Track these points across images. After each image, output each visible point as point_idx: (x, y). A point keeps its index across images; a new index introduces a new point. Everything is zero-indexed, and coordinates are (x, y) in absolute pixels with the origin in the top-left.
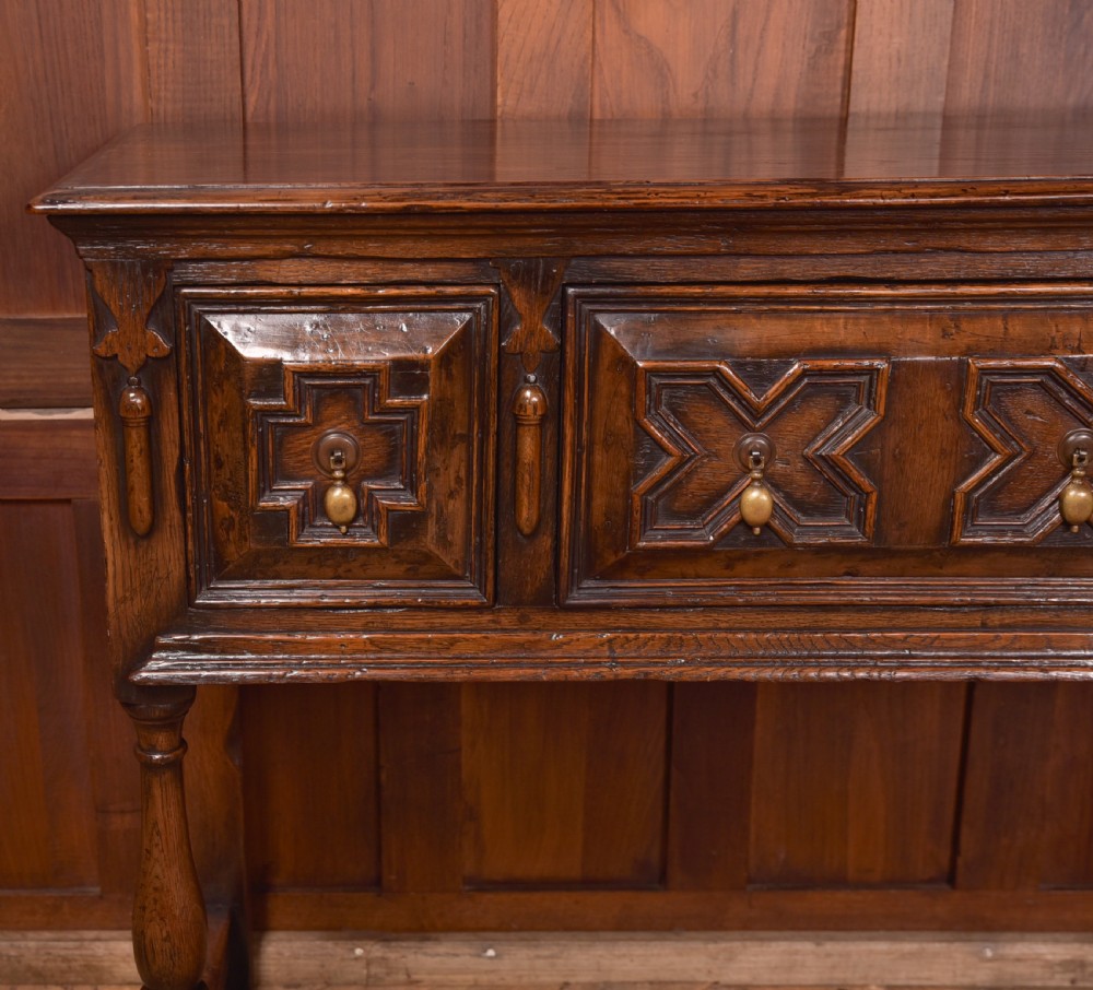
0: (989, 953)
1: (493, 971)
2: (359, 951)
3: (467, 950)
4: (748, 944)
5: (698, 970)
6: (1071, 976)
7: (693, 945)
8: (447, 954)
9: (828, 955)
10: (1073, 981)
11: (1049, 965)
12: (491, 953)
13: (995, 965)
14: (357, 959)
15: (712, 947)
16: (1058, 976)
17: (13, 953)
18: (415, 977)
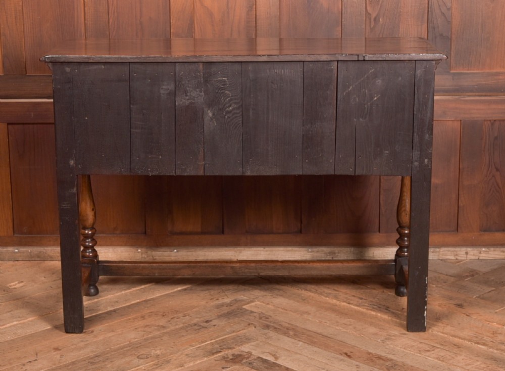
0: (310, 250)
1: (176, 256)
2: (139, 250)
3: (169, 250)
4: (246, 248)
5: (232, 256)
6: (332, 256)
7: (230, 249)
8: (164, 251)
9: (267, 251)
10: (332, 258)
11: (326, 253)
12: (175, 251)
13: (312, 253)
14: (139, 252)
15: (236, 249)
16: (328, 256)
17: (44, 251)
18: (155, 258)
